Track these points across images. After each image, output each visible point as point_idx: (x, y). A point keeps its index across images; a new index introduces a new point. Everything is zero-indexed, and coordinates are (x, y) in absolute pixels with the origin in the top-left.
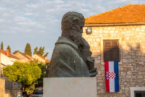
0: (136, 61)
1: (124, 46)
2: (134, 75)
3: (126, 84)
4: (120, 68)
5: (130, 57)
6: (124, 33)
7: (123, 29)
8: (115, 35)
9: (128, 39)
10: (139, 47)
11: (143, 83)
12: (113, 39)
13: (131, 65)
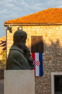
0: (56, 52)
1: (47, 41)
2: (54, 63)
3: (48, 70)
4: (44, 58)
5: (51, 49)
6: (47, 31)
7: (46, 28)
8: (40, 32)
9: (49, 35)
10: (58, 42)
11: (61, 70)
12: (39, 35)
13: (51, 55)
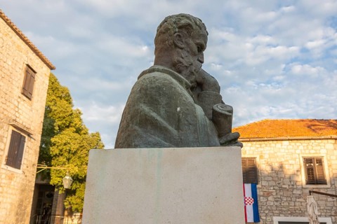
0: (279, 184)
1: (263, 166)
2: (277, 201)
3: (267, 212)
4: (259, 192)
5: (271, 179)
6: (262, 149)
7: (260, 145)
8: (251, 152)
9: (266, 156)
10: (281, 167)
11: (289, 212)
12: (249, 156)
13: (272, 188)
